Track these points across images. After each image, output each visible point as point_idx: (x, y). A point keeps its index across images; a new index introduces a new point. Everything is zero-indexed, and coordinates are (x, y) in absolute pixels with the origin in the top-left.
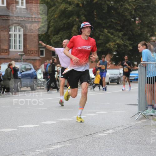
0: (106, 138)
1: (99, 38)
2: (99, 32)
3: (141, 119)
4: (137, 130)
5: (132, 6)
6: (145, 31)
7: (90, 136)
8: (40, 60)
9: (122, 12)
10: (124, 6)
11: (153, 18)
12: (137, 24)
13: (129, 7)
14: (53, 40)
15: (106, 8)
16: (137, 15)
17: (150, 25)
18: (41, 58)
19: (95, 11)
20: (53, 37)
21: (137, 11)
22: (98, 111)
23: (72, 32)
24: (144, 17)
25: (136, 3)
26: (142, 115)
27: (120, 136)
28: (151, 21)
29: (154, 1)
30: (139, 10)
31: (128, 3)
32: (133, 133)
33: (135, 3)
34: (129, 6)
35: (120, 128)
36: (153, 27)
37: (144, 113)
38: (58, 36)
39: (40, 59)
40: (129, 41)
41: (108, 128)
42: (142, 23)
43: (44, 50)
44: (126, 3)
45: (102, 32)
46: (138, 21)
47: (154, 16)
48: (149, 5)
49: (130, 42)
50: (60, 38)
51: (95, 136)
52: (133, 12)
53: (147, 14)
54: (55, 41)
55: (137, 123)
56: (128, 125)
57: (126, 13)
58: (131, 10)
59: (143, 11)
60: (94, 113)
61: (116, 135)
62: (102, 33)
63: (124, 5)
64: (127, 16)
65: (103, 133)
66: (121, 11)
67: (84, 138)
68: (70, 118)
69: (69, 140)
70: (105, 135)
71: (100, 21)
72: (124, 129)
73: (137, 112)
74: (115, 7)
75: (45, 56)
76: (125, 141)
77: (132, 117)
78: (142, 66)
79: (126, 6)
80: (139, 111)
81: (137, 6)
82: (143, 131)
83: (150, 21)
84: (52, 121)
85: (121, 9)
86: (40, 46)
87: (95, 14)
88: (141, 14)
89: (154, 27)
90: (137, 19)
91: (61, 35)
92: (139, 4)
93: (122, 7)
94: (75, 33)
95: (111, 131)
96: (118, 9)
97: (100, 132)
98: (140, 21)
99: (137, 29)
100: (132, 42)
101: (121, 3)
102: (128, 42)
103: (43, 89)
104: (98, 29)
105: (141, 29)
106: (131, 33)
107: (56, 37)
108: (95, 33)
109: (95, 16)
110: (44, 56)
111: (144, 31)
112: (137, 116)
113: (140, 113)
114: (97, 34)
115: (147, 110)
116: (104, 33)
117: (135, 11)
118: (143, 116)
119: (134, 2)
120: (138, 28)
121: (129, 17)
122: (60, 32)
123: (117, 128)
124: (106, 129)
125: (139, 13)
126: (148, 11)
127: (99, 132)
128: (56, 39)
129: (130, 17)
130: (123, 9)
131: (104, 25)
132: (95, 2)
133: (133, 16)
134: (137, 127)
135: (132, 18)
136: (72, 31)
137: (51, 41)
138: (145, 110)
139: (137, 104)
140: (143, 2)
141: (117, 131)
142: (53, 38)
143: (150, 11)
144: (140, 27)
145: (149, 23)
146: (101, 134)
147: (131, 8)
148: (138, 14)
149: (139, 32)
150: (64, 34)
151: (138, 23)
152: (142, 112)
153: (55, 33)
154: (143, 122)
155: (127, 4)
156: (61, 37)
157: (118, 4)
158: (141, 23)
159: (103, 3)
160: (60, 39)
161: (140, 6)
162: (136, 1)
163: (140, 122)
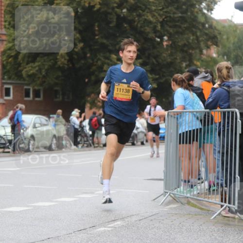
0: (109, 236)
1: (102, 68)
2: (102, 59)
3: (169, 203)
4: (162, 221)
5: (157, 18)
6: (178, 58)
7: (84, 231)
8: (4, 104)
9: (141, 27)
10: (143, 17)
11: (192, 38)
12: (165, 46)
13: (152, 19)
14: (26, 71)
15: (115, 20)
16: (166, 33)
17: (185, 49)
18: (5, 100)
19: (96, 24)
20: (27, 66)
21: (166, 26)
22: (98, 191)
23: (57, 59)
24: (177, 36)
25: (164, 12)
26: (171, 197)
27: (134, 231)
28: (188, 42)
29: (193, 9)
30: (168, 23)
31: (151, 11)
32: (155, 227)
33: (161, 12)
34: (152, 17)
35: (134, 219)
36: (191, 51)
37: (173, 194)
38: (35, 65)
39: (4, 102)
40: (151, 74)
41: (113, 219)
42: (173, 46)
43: (11, 87)
44: (148, 12)
45: (108, 58)
46: (166, 41)
47: (193, 35)
48: (185, 15)
49: (154, 76)
50: (37, 68)
51: (92, 232)
52: (159, 27)
53: (180, 30)
54: (29, 73)
55: (161, 209)
56: (147, 213)
57: (146, 28)
58: (156, 24)
59: (175, 26)
60: (93, 193)
61: (126, 231)
62: (107, 61)
63: (144, 15)
64: (149, 32)
65: (105, 227)
66: (139, 25)
67: (73, 234)
68: (52, 201)
69: (49, 238)
70: (109, 231)
71: (105, 41)
72: (140, 220)
73: (162, 192)
74: (129, 18)
75: (13, 98)
76: (141, 240)
77: (154, 200)
78: (171, 116)
79: (147, 17)
80: (166, 189)
81: (165, 18)
82: (172, 223)
83: (185, 42)
84: (21, 207)
85: (139, 22)
86: (4, 81)
87: (97, 29)
88: (171, 31)
89: (193, 52)
90: (166, 38)
91: (40, 63)
92: (169, 15)
93: (141, 19)
94: (63, 60)
95: (119, 223)
96: (135, 22)
97: (101, 225)
98: (170, 42)
99: (165, 55)
100: (157, 77)
101: (139, 13)
102: (150, 76)
103: (9, 152)
104: (102, 54)
105: (171, 55)
106: (154, 60)
107: (32, 67)
108: (95, 60)
109: (97, 33)
110: (11, 97)
111: (176, 59)
112: (162, 199)
113: (167, 193)
114: (99, 63)
115: (179, 189)
116: (111, 61)
117: (162, 26)
118: (173, 198)
119: (160, 10)
120: (167, 53)
121: (151, 35)
122: (38, 59)
123: (129, 219)
124: (109, 220)
125: (168, 28)
126: (183, 26)
127: (99, 225)
128: (31, 70)
129: (153, 35)
130: (142, 22)
131: (111, 48)
132: (95, 9)
133: (158, 34)
134: (161, 216)
135: (156, 36)
136: (58, 57)
137: (23, 72)
138: (176, 189)
139: (163, 178)
140: (174, 10)
141: (128, 224)
142: (26, 68)
143: (185, 26)
144: (169, 52)
145: (185, 45)
146: (102, 229)
147: (154, 21)
148: (167, 31)
149: (169, 60)
150: (44, 61)
151: (167, 45)
152: (170, 192)
153: (30, 60)
154: (171, 208)
155: (149, 14)
156: (39, 66)
157: (135, 14)
158: (171, 44)
159: (110, 11)
160: (37, 71)
161: (170, 17)
162: (163, 9)
163: (167, 208)
